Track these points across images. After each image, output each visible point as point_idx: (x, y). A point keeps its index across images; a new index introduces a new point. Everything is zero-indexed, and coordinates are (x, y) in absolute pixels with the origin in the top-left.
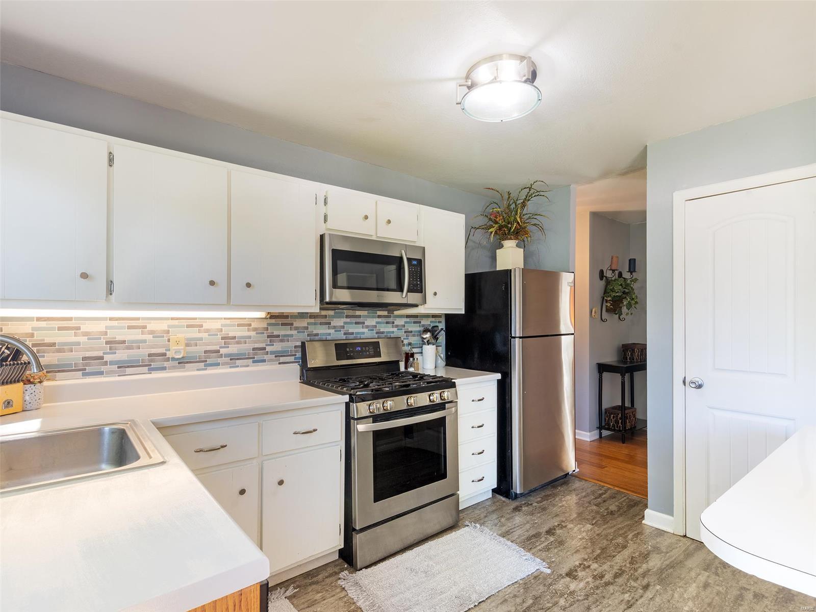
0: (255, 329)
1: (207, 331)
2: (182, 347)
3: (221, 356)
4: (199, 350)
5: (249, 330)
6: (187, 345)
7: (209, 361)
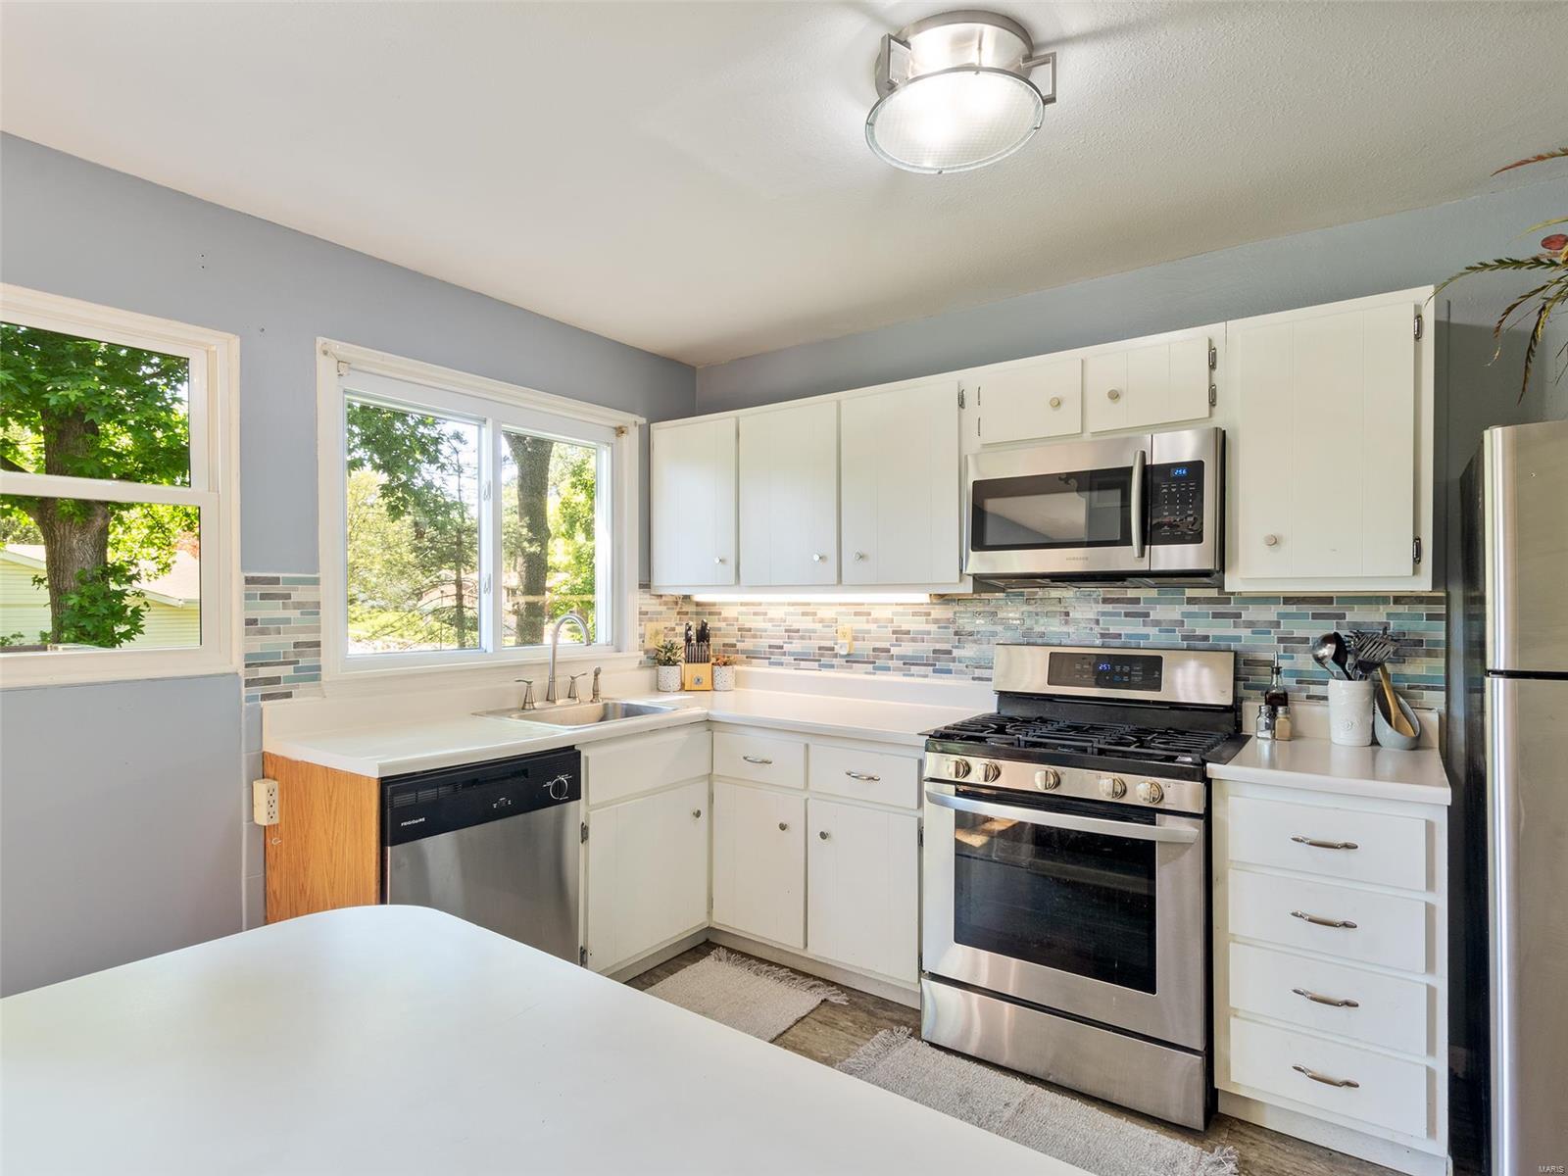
0: (936, 621)
1: (876, 621)
2: (847, 641)
3: (892, 657)
4: (865, 647)
5: (927, 622)
6: (855, 639)
7: (879, 663)
